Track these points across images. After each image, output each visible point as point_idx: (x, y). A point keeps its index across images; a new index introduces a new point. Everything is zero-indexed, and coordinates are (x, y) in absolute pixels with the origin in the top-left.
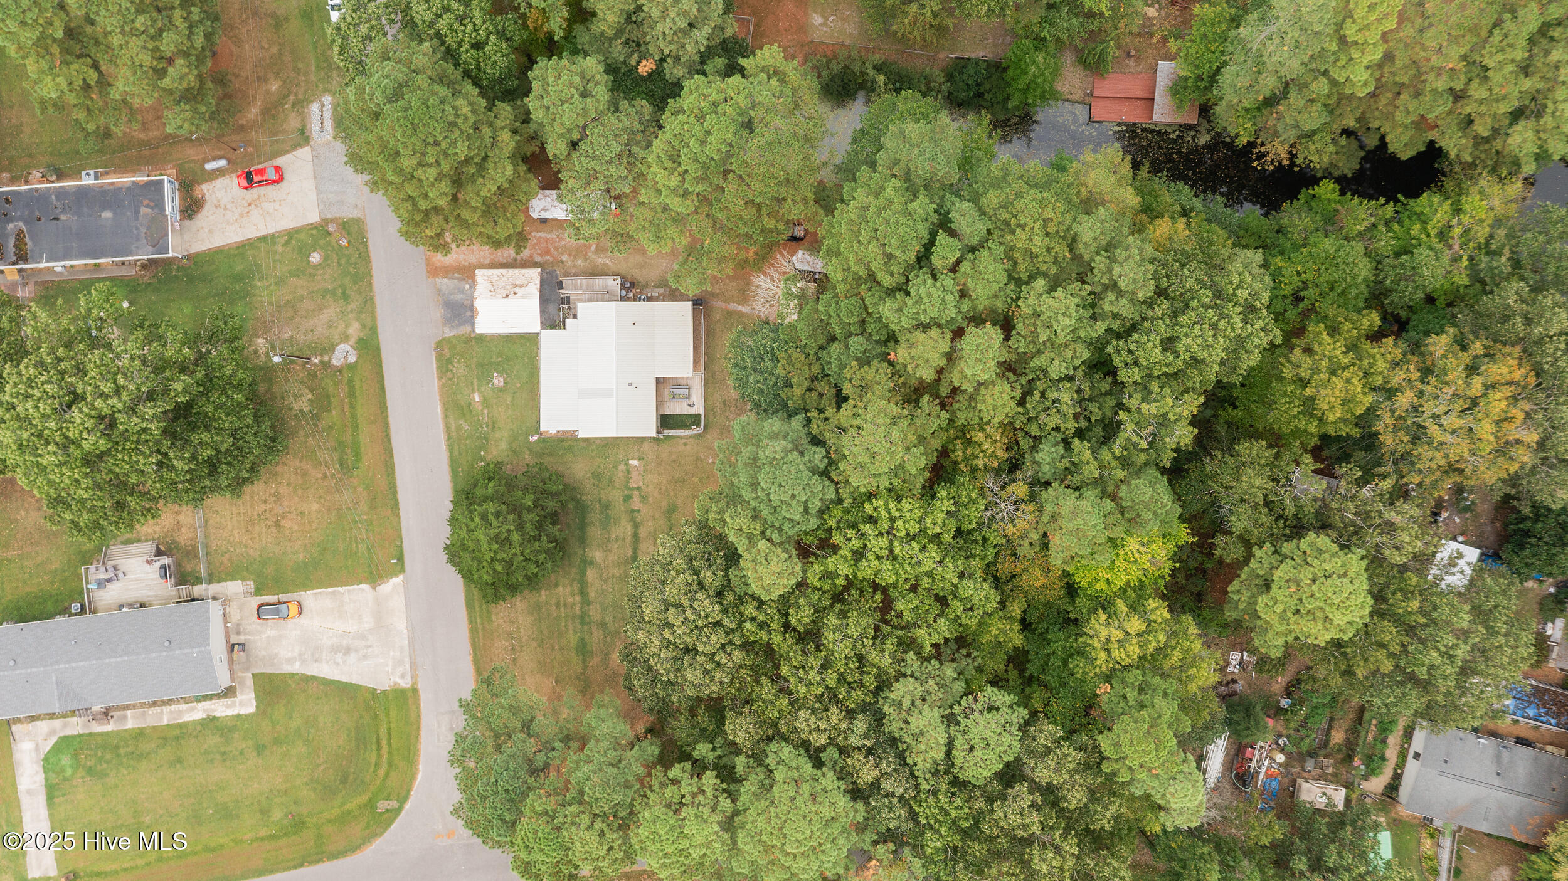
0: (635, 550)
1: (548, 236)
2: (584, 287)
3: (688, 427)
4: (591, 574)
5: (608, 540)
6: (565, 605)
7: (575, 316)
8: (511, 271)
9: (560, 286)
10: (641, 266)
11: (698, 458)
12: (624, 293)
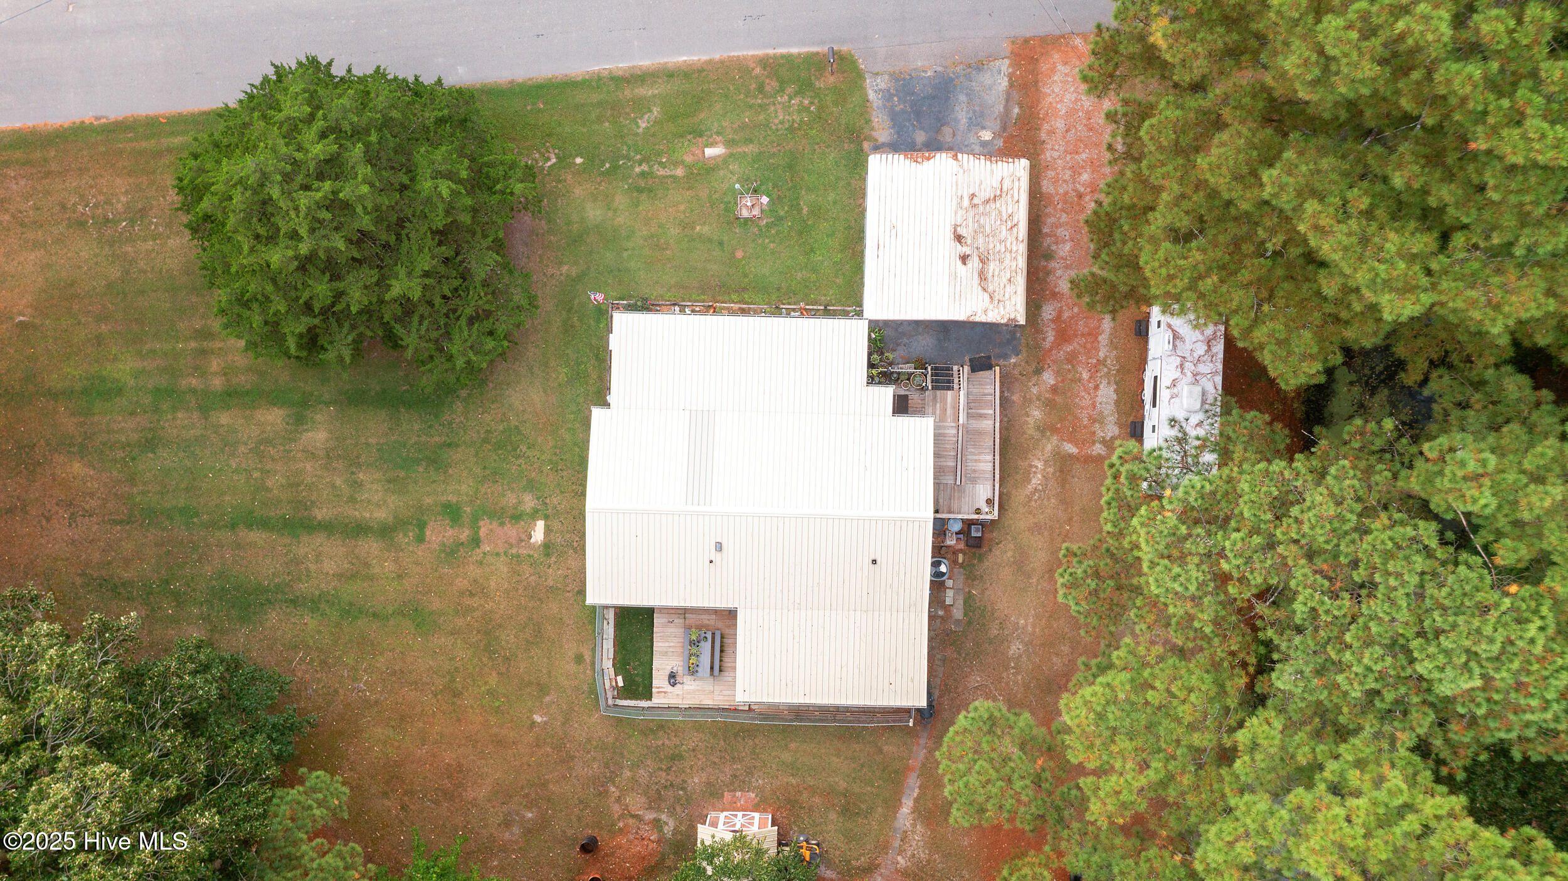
0: (328, 527)
1: (1103, 339)
2: (975, 424)
3: (620, 665)
4: (274, 417)
5: (354, 463)
6: (203, 352)
7: (901, 406)
8: (1022, 249)
9: (980, 365)
10: (1020, 564)
11: (543, 689)
12: (957, 527)
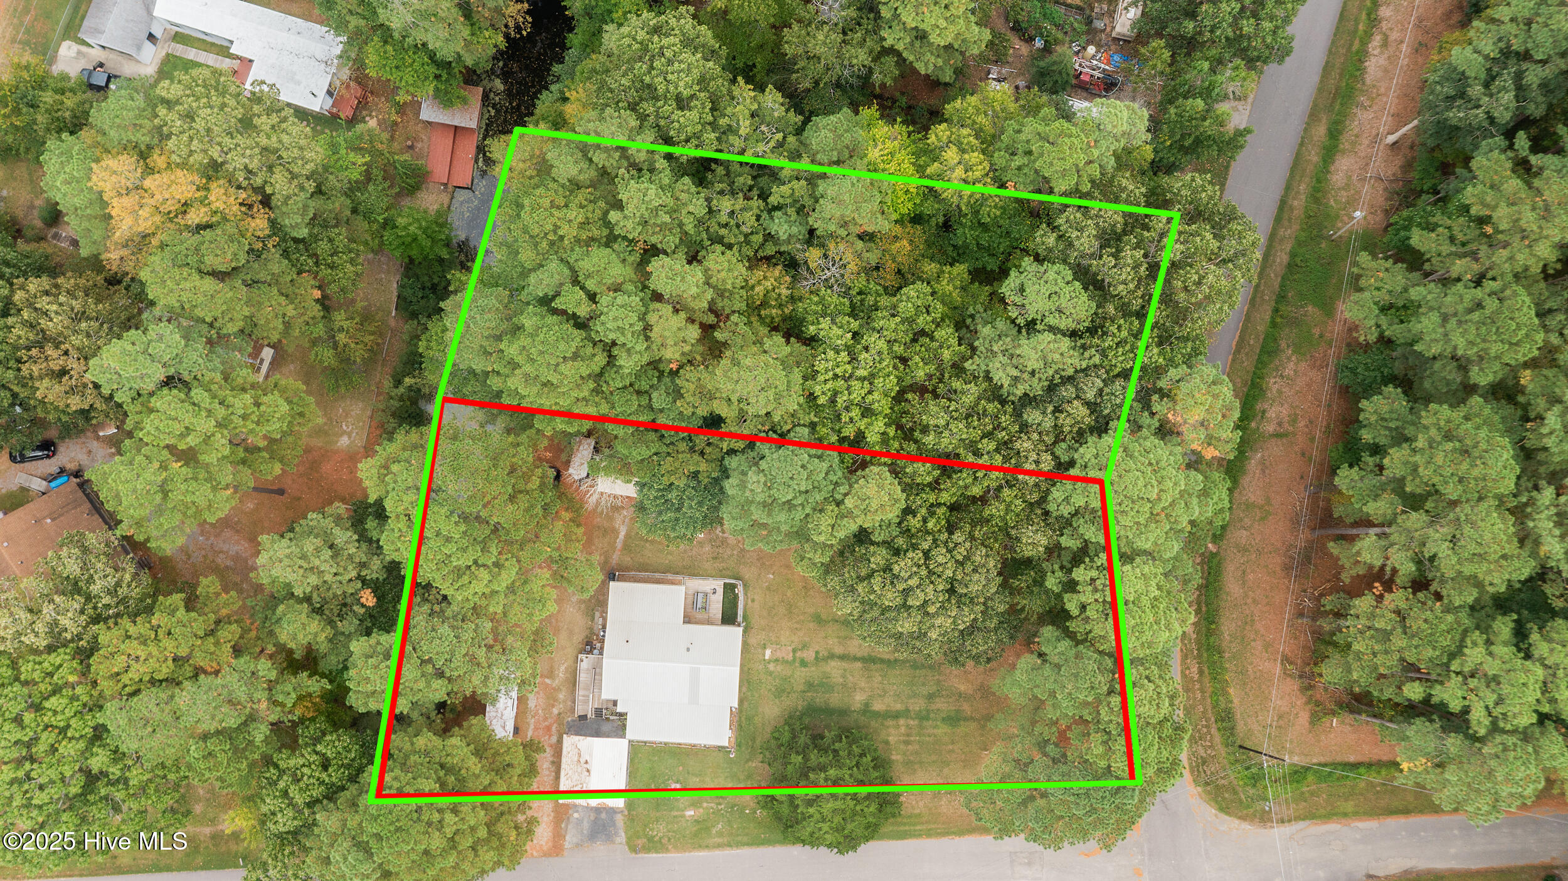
0: (856, 659)
1: (532, 727)
2: (586, 693)
3: (736, 597)
4: (878, 706)
5: (844, 686)
6: (908, 735)
7: (615, 703)
8: (563, 766)
9: (583, 718)
10: (571, 633)
11: (768, 588)
12: (595, 651)
